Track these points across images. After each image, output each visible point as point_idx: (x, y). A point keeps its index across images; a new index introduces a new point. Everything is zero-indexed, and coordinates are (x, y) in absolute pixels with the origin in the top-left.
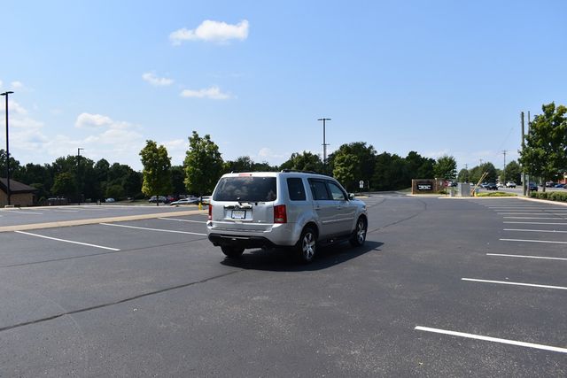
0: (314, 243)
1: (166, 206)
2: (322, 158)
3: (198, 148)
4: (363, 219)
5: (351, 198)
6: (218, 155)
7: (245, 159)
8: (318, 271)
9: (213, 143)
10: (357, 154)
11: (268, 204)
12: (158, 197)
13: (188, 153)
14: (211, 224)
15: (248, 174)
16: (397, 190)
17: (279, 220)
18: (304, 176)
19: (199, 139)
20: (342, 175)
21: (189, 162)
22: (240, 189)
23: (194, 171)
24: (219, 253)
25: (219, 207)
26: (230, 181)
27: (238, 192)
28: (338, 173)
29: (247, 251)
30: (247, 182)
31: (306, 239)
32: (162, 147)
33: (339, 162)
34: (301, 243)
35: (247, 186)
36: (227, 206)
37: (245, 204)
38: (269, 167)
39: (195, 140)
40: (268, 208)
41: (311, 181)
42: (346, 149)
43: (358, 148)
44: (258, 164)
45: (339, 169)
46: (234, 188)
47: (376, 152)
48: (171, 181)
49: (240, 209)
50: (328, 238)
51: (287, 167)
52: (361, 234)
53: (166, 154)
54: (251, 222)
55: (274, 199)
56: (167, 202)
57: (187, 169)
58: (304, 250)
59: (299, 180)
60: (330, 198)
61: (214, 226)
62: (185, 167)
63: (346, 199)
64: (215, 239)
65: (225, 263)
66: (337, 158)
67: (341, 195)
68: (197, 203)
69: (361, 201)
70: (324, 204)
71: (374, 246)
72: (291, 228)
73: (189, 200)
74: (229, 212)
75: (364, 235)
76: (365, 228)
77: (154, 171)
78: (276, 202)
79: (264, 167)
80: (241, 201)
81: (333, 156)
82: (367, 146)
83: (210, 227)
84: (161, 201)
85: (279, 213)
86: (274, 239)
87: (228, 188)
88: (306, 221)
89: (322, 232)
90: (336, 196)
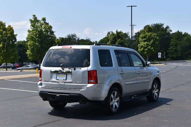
0: (118, 98)
1: (13, 71)
2: (130, 35)
3: (37, 28)
4: (157, 81)
5: (148, 65)
6: (52, 33)
7: (73, 36)
8: (121, 120)
9: (48, 24)
10: (157, 32)
11: (83, 69)
12: (6, 65)
13: (29, 31)
14: (41, 84)
15: (69, 47)
16: (187, 59)
17: (92, 81)
18: (112, 48)
19: (38, 21)
20: (145, 48)
21: (30, 38)
22: (63, 58)
23: (34, 45)
24: (47, 106)
25: (47, 71)
26: (57, 52)
27: (62, 60)
28: (142, 47)
29: (69, 105)
30: (69, 53)
31: (112, 96)
32: (10, 26)
33: (142, 38)
34: (108, 99)
35: (69, 55)
36: (53, 70)
37: (66, 70)
38: (91, 42)
39: (34, 21)
40: (84, 72)
41: (117, 52)
42: (148, 29)
43: (158, 28)
44: (82, 40)
45: (142, 44)
46: (59, 57)
47: (171, 31)
48: (17, 52)
49: (63, 73)
50: (130, 96)
51: (103, 42)
52: (155, 92)
53: (13, 31)
54: (71, 82)
55: (88, 65)
56: (14, 68)
57: (29, 43)
58: (111, 104)
59: (108, 52)
60: (131, 65)
61: (43, 86)
62: (27, 42)
63: (144, 66)
64: (44, 96)
65: (51, 113)
66: (141, 35)
67: (141, 63)
68: (35, 68)
69: (156, 68)
70: (127, 69)
71: (165, 101)
72: (101, 87)
73: (30, 66)
74: (55, 75)
75: (158, 93)
76: (159, 88)
77: (4, 45)
78: (90, 68)
79: (87, 42)
80: (63, 67)
81: (138, 34)
82: (165, 27)
83: (40, 87)
84: (9, 67)
85: (92, 76)
86: (88, 96)
87: (55, 57)
88: (113, 82)
89: (126, 90)
90: (137, 63)
